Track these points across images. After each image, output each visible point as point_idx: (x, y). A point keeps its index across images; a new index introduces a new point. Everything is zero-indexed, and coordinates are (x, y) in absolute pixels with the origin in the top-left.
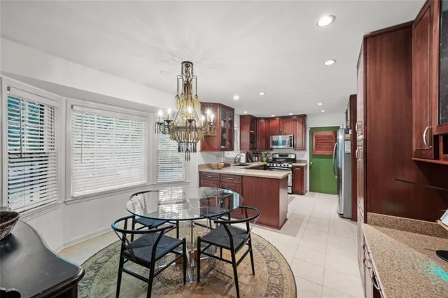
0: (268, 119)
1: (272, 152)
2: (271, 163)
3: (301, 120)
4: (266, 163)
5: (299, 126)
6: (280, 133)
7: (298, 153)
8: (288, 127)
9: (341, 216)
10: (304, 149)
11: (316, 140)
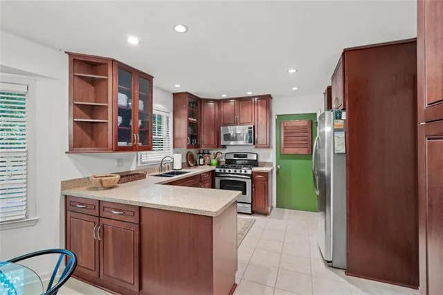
0: (219, 102)
1: (224, 151)
2: (222, 167)
3: (264, 101)
4: (213, 168)
5: (261, 111)
6: (236, 123)
7: (261, 152)
8: (247, 113)
9: (329, 264)
10: (268, 146)
11: (285, 133)
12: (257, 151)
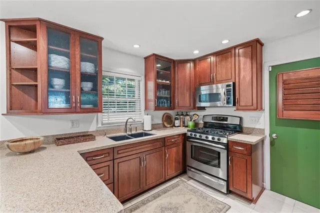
1: (201, 113)
3: (249, 49)
5: (244, 64)
6: (212, 82)
7: (246, 115)
10: (259, 107)
11: (284, 89)
12: (241, 114)
